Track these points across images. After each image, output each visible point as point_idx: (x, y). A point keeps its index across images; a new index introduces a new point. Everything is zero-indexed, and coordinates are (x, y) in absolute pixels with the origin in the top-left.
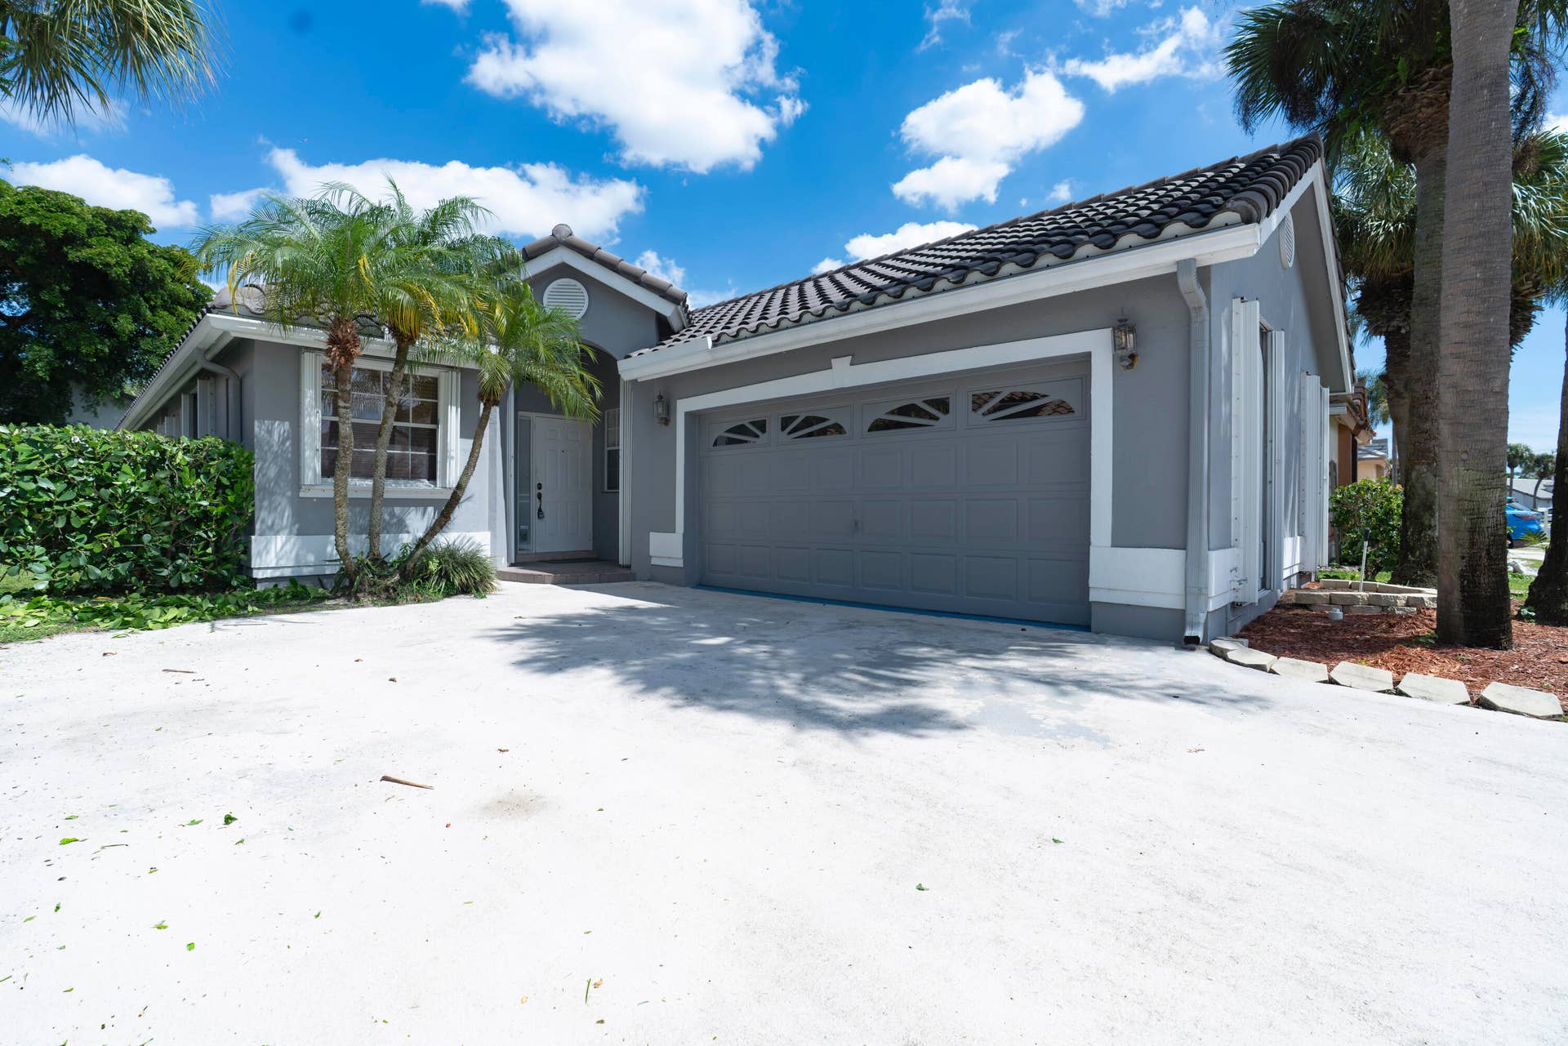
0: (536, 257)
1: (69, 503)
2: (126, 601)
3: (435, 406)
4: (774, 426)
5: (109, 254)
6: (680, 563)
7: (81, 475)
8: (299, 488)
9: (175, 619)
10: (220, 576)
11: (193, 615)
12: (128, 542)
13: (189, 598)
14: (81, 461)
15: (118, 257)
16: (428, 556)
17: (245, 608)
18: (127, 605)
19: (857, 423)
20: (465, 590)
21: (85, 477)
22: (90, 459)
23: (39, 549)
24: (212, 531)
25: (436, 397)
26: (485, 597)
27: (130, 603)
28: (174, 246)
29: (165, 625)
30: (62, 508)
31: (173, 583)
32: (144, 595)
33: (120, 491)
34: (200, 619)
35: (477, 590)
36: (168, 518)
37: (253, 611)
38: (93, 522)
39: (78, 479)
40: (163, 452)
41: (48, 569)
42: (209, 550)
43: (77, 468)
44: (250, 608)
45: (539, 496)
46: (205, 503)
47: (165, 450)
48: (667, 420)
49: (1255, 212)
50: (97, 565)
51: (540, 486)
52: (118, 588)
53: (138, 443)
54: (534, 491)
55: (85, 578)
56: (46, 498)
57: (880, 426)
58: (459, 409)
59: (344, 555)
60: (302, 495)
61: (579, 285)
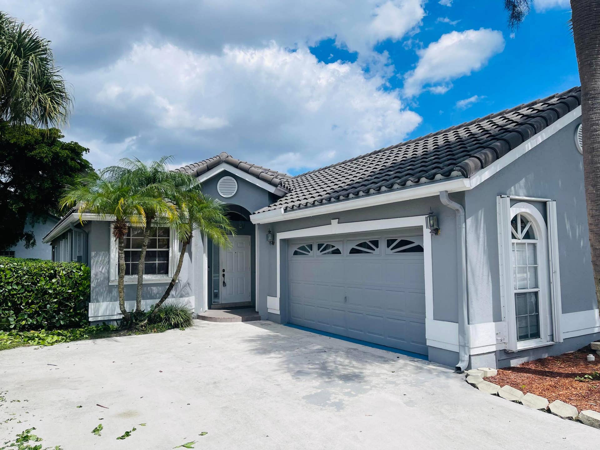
0: (212, 168)
1: (22, 293)
2: (40, 333)
3: (168, 240)
4: (315, 247)
5: (43, 152)
6: (278, 313)
7: (26, 282)
8: (109, 281)
9: (56, 341)
10: (75, 322)
11: (63, 339)
12: (42, 308)
13: (62, 332)
14: (27, 277)
15: (47, 153)
16: (160, 311)
17: (83, 336)
18: (39, 335)
19: (345, 249)
20: (176, 326)
21: (28, 283)
22: (29, 276)
23: (12, 312)
24: (73, 302)
25: (169, 236)
26: (184, 330)
27: (41, 334)
28: (72, 142)
29: (52, 344)
30: (20, 296)
31: (58, 325)
32: (46, 330)
33: (39, 288)
34: (65, 341)
35: (182, 326)
36: (56, 298)
37: (86, 337)
38: (30, 301)
39: (26, 284)
40: (55, 271)
41: (15, 319)
42: (71, 311)
43: (25, 279)
44: (85, 336)
45: (224, 275)
46: (70, 291)
47: (56, 270)
48: (273, 242)
49: (465, 172)
50: (31, 318)
51: (224, 271)
52: (37, 327)
53: (46, 268)
54: (221, 273)
55: (26, 323)
56: (15, 292)
57: (353, 251)
58: (178, 241)
59: (124, 312)
60: (110, 284)
61: (233, 179)
